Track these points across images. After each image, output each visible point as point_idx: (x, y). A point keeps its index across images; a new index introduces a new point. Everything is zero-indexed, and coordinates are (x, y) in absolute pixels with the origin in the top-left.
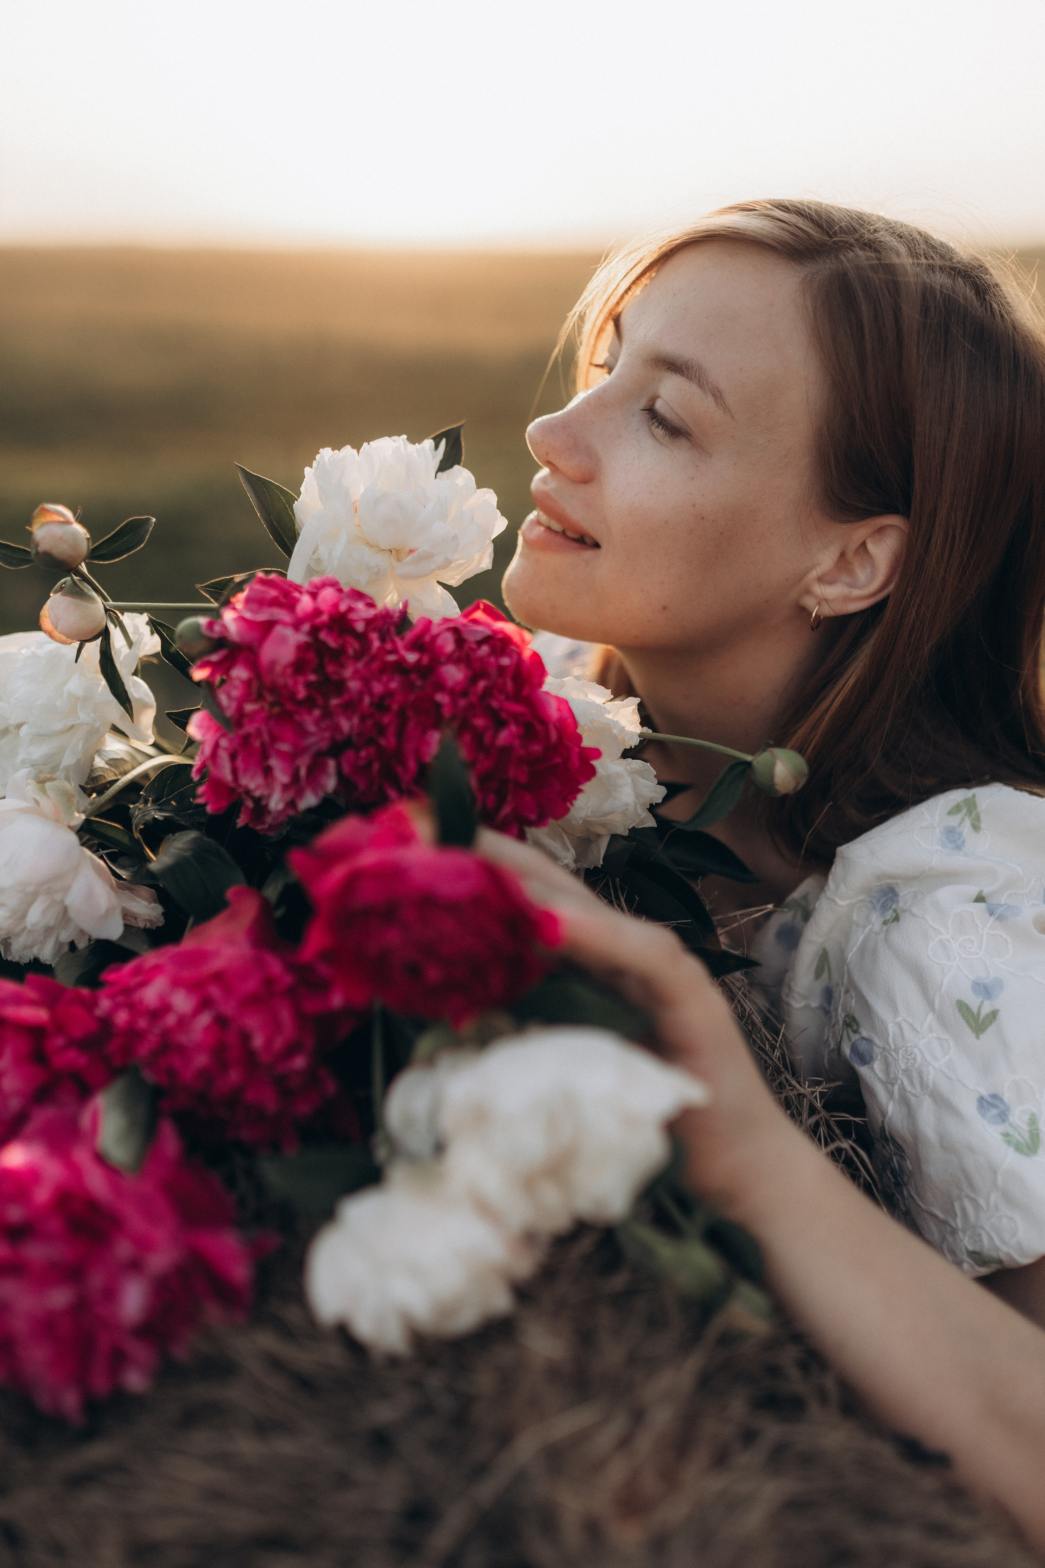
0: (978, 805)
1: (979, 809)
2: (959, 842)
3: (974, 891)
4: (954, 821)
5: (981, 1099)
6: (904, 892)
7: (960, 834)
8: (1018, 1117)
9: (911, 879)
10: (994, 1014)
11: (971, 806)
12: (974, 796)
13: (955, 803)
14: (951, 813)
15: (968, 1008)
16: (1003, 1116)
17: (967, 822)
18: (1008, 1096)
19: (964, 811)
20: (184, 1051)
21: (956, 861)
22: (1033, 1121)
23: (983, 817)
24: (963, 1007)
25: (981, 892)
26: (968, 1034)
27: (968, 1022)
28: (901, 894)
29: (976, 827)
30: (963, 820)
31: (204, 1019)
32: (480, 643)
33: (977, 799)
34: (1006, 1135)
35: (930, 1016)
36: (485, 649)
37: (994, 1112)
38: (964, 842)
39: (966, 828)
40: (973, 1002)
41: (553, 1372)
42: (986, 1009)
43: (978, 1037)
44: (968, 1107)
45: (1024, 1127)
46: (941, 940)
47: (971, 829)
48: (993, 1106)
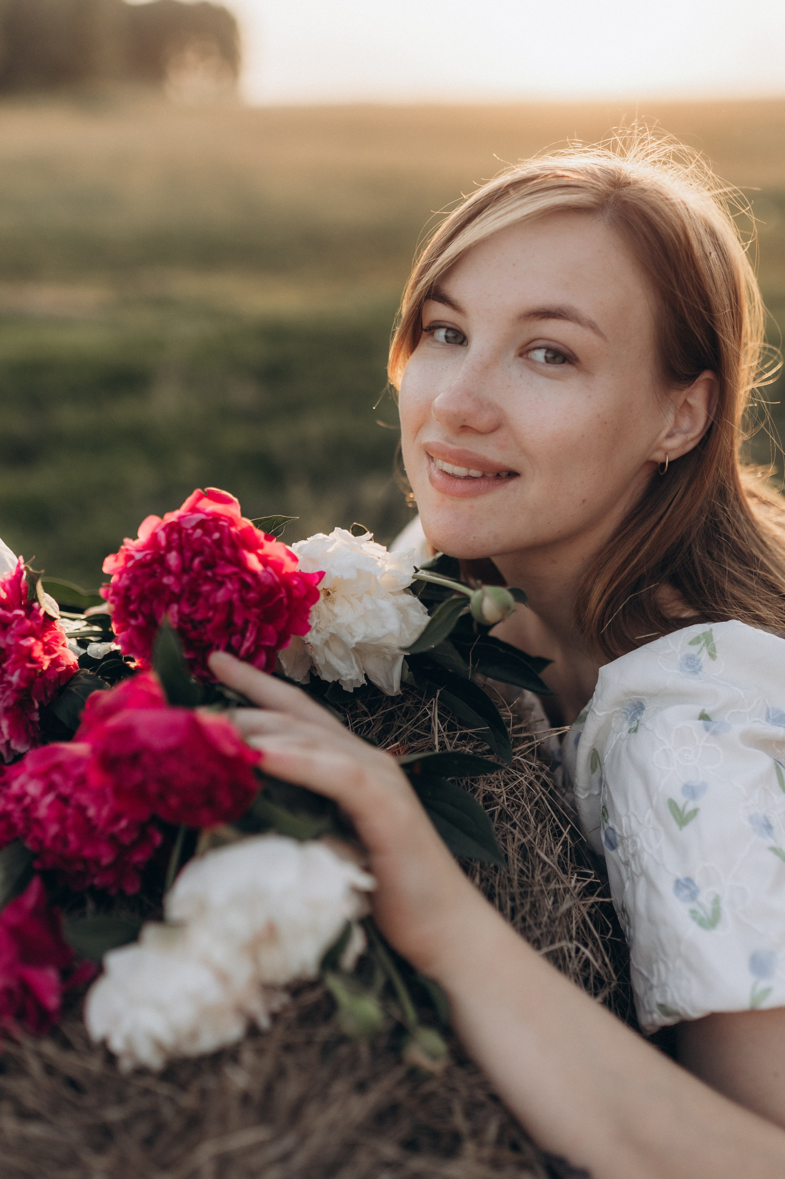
0: (714, 638)
1: (715, 641)
2: (697, 667)
3: (697, 710)
4: (693, 650)
5: (678, 882)
6: (649, 707)
7: (699, 660)
8: (705, 898)
9: (654, 695)
10: (695, 812)
11: (708, 638)
12: (711, 630)
13: (696, 635)
14: (691, 643)
15: (675, 804)
16: (693, 896)
17: (705, 651)
18: (698, 880)
19: (702, 643)
20: (40, 823)
21: (690, 683)
22: (717, 901)
23: (717, 646)
24: (672, 804)
25: (703, 710)
26: (674, 826)
27: (675, 817)
28: (646, 709)
29: (712, 655)
30: (701, 649)
31: (49, 798)
32: (194, 528)
33: (713, 633)
34: (693, 912)
35: (650, 811)
36: (199, 532)
37: (686, 892)
38: (701, 667)
39: (704, 656)
40: (680, 800)
41: (245, 1098)
42: (690, 807)
43: (681, 829)
44: (666, 887)
45: (709, 906)
46: (664, 750)
47: (708, 656)
48: (687, 887)
